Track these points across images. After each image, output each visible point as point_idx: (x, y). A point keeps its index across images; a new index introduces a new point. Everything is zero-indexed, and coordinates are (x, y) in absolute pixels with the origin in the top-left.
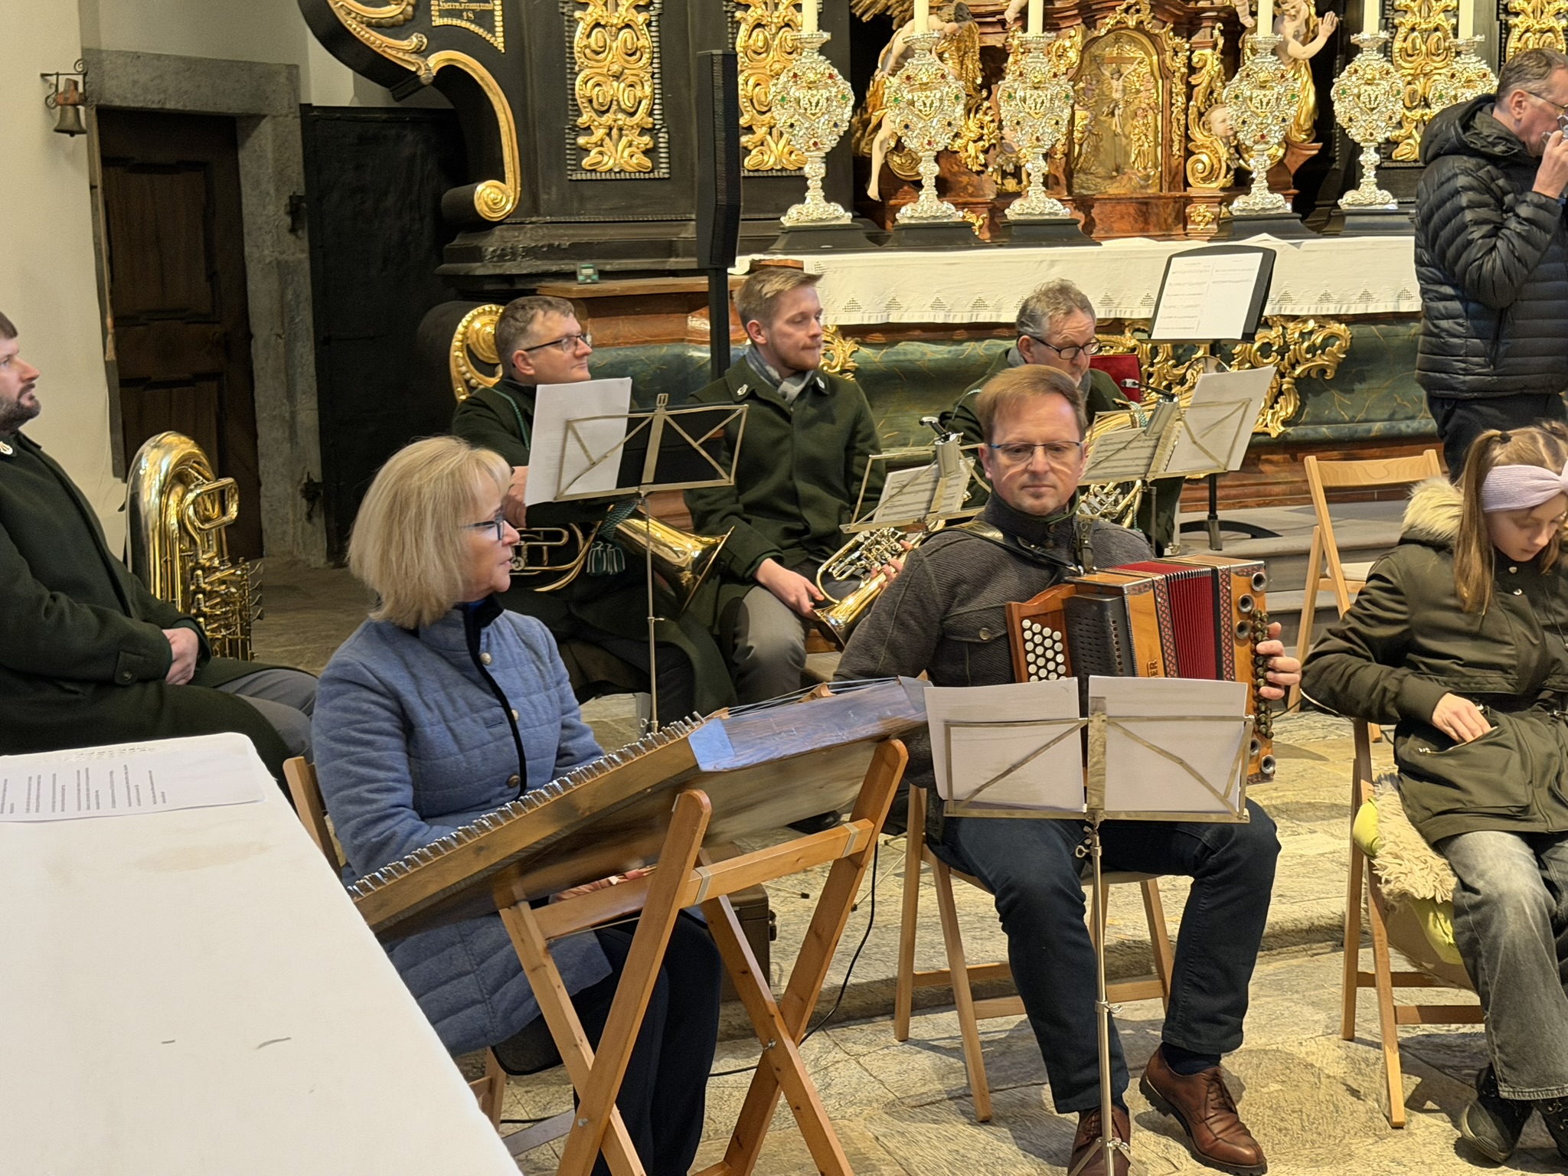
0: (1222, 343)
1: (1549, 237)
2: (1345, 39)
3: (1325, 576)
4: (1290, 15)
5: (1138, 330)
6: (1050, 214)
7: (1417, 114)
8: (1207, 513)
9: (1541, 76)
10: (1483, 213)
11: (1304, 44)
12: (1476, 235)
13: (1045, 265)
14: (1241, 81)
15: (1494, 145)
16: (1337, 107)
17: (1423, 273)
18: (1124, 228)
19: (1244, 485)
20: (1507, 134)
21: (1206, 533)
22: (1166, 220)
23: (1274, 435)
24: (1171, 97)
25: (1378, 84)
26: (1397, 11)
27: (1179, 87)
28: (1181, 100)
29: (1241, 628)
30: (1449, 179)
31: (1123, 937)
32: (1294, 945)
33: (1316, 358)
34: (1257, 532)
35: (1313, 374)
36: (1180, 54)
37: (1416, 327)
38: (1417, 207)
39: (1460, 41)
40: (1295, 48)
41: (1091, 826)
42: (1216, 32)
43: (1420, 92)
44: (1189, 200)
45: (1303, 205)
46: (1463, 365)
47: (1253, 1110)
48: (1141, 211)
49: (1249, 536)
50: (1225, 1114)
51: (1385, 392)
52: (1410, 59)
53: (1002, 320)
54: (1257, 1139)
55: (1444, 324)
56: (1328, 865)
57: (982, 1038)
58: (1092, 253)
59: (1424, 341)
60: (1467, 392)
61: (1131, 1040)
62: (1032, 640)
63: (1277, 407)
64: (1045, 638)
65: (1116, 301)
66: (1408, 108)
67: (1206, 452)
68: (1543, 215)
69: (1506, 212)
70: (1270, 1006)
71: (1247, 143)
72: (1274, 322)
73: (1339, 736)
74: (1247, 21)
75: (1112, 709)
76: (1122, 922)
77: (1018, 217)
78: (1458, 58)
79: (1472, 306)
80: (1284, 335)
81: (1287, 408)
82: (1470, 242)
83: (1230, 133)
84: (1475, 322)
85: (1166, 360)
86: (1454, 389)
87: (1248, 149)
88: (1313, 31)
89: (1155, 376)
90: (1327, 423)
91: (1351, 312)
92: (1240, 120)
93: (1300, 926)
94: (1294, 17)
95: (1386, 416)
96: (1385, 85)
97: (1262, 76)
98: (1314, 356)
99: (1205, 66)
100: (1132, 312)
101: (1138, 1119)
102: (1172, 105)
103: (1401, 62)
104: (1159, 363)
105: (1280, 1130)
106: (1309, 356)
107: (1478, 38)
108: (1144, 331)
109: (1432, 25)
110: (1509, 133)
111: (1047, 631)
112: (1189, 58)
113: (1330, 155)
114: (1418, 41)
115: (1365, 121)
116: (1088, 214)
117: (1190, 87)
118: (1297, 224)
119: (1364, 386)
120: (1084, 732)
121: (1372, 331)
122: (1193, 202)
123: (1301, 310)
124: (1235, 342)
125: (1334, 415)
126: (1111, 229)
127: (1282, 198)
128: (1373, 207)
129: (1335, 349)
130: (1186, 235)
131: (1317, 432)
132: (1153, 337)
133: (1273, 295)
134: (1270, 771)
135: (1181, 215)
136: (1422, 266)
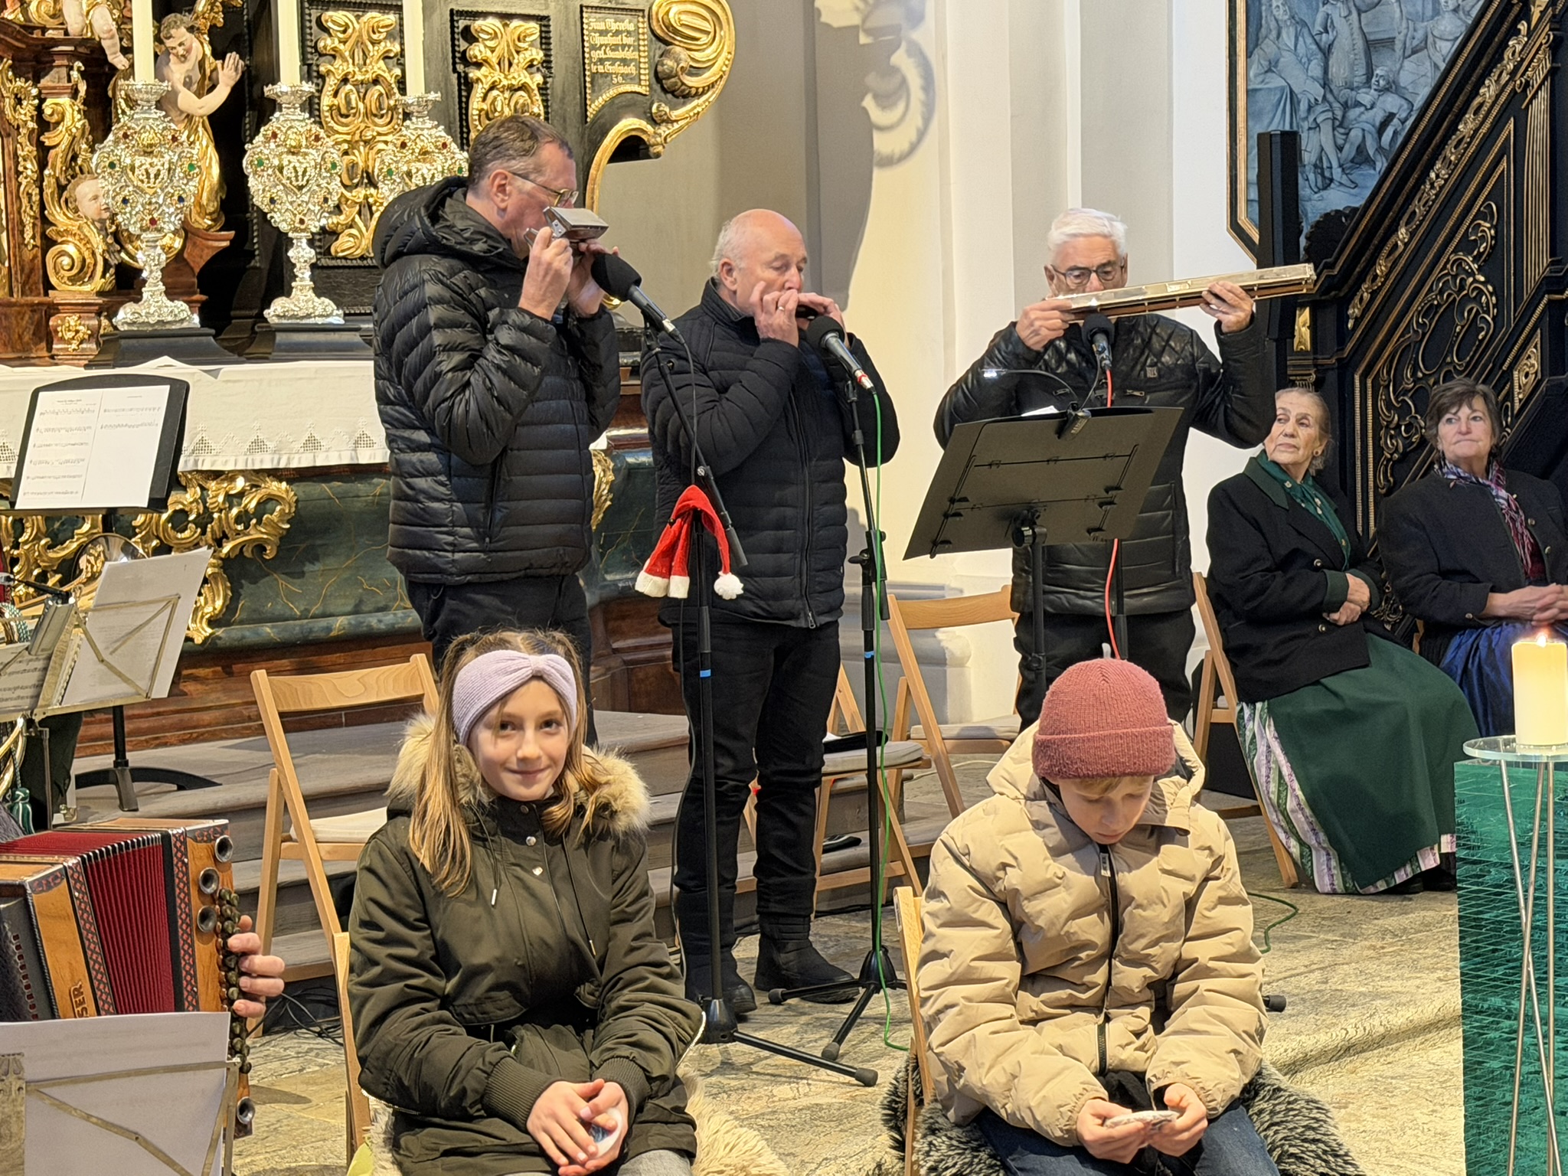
0: (120, 512)
1: (537, 370)
2: (256, 89)
3: (289, 839)
4: (177, 55)
7: (360, 194)
8: (113, 757)
9: (527, 152)
10: (458, 335)
11: (199, 95)
12: (445, 367)
14: (116, 142)
15: (472, 241)
16: (252, 182)
17: (387, 413)
19: (158, 714)
20: (487, 228)
21: (113, 787)
22: (20, 337)
23: (199, 640)
24: (17, 163)
25: (306, 154)
26: (321, 55)
27: (27, 149)
28: (30, 168)
29: (204, 917)
30: (414, 287)
33: (251, 530)
34: (185, 781)
35: (248, 553)
36: (25, 103)
37: (381, 487)
38: (376, 323)
39: (410, 98)
40: (187, 100)
42: (75, 74)
43: (361, 165)
44: (53, 309)
45: (214, 315)
46: (450, 539)
49: (175, 787)
51: (346, 575)
52: (343, 120)
55: (422, 483)
59: (396, 507)
60: (458, 575)
66: (345, 186)
67: (120, 675)
68: (529, 341)
69: (490, 332)
71: (132, 229)
72: (188, 481)
73: (322, 1066)
74: (119, 61)
75: (33, 1071)
78: (408, 123)
79: (455, 458)
80: (203, 499)
81: (214, 601)
82: (438, 376)
83: (106, 215)
85: (37, 538)
86: (442, 571)
87: (131, 238)
88: (210, 78)
89: (21, 562)
90: (271, 620)
91: (294, 465)
92: (119, 198)
94: (184, 58)
95: (349, 608)
96: (314, 155)
97: (147, 138)
98: (246, 528)
99: (63, 120)
102: (18, 173)
103: (332, 124)
104: (26, 542)
106: (240, 527)
107: (432, 96)
108: (1, 497)
109: (370, 76)
110: (489, 226)
112: (39, 109)
113: (247, 247)
114: (354, 97)
115: (291, 203)
117: (43, 151)
118: (209, 344)
119: (318, 567)
121: (323, 491)
122: (59, 312)
123: (226, 462)
124: (136, 511)
125: (279, 609)
127: (185, 306)
128: (312, 321)
129: (275, 517)
130: (52, 357)
131: (258, 634)
132: (17, 507)
133: (185, 444)
134: (247, 1119)
135: (43, 329)
136: (387, 404)
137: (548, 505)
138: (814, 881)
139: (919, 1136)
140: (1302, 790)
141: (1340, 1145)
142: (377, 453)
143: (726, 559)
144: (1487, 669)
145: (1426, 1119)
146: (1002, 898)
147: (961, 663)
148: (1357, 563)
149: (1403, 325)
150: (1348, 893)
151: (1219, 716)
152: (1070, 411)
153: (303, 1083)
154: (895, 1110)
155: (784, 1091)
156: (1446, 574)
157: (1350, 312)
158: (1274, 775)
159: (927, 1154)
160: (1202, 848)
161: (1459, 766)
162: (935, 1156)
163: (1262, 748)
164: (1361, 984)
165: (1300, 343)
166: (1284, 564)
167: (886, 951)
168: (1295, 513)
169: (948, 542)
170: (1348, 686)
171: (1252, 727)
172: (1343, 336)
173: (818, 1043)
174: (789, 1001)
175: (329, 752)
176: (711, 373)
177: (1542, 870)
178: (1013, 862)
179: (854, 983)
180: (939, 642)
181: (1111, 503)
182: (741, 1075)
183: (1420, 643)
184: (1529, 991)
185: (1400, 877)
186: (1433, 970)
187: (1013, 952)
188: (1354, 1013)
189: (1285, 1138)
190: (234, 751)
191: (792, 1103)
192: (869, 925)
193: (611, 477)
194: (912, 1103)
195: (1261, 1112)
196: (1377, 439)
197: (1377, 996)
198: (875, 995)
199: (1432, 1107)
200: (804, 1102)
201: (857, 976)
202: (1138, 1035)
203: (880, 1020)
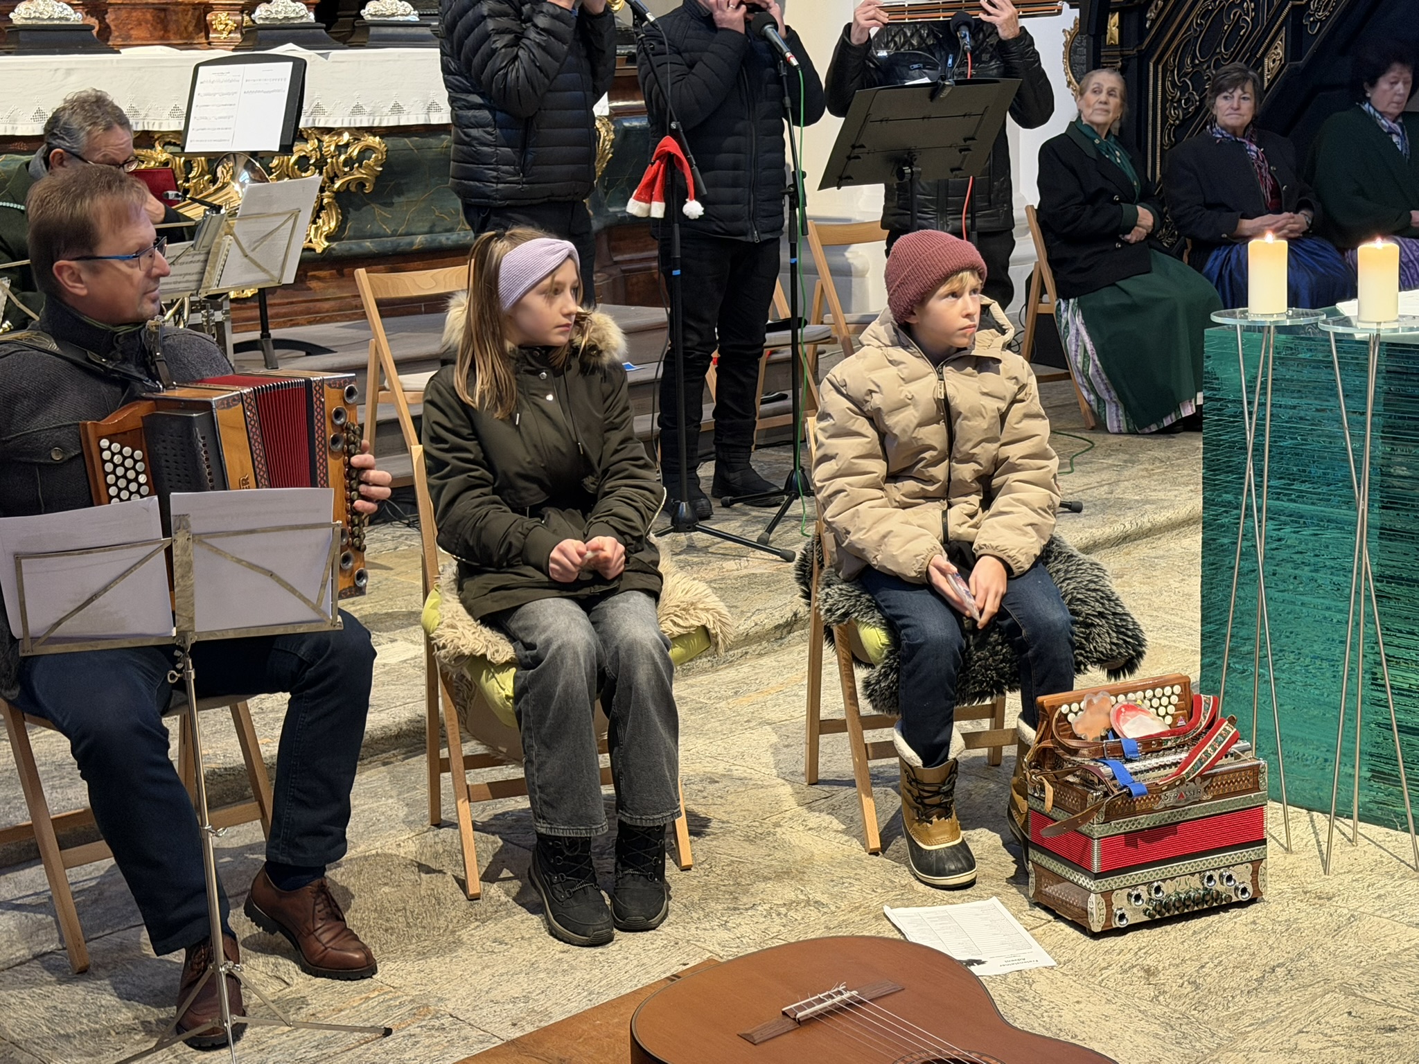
0: (260, 155)
1: (566, 47)
3: (384, 389)
5: (169, 143)
6: (60, 19)
8: (260, 332)
10: (505, 22)
12: (499, 45)
13: (60, 74)
17: (449, 81)
18: (142, 35)
19: (292, 303)
21: (260, 352)
22: (186, 28)
23: (319, 250)
29: (335, 440)
31: (214, 766)
32: (384, 751)
33: (355, 171)
34: (311, 349)
35: (353, 189)
37: (447, 140)
38: (439, 18)
41: (182, 650)
44: (209, 7)
45: (325, 14)
46: (495, 174)
47: (359, 916)
48: (158, 17)
49: (304, 353)
50: (334, 923)
51: (423, 205)
53: (18, 133)
54: (365, 942)
55: (474, 132)
56: (411, 671)
57: (73, 888)
58: (112, 61)
59: (456, 151)
60: (500, 200)
61: (231, 868)
62: (111, 461)
63: (320, 222)
64: (125, 458)
65: (143, 113)
67: (259, 266)
68: (560, 26)
69: (525, 22)
70: (367, 814)
72: (309, 135)
73: (410, 546)
75: (196, 527)
76: (211, 751)
77: (24, 22)
79: (499, 115)
80: (320, 148)
81: (329, 223)
82: (494, 51)
84: (504, 131)
85: (202, 175)
86: (488, 197)
90: (371, 237)
91: (384, 124)
93: (389, 733)
95: (426, 229)
98: (351, 169)
100: (160, 125)
101: (244, 943)
104: (194, 178)
105: (386, 930)
106: (347, 169)
108: (175, 144)
111: (127, 451)
116: (102, 20)
118: (322, 34)
119: (403, 199)
120: (169, 552)
121: (406, 144)
122: (213, 9)
123: (335, 122)
124: (272, 155)
125: (376, 229)
126: (129, 37)
127: (304, 7)
128: (395, 18)
129: (371, 162)
130: (209, 44)
131: (361, 247)
132: (186, 150)
133: (305, 107)
134: (362, 584)
135: (202, 23)
136: (449, 74)
137: (565, 150)
138: (755, 422)
139: (820, 589)
140: (1099, 360)
141: (1113, 593)
142: (443, 116)
143: (692, 190)
144: (1235, 274)
145: (1177, 585)
146: (869, 414)
147: (862, 275)
148: (1146, 198)
149: (1186, 25)
150: (1130, 433)
151: (1043, 309)
152: (940, 81)
153: (396, 557)
154: (804, 571)
155: (730, 565)
156: (1210, 206)
157: (1148, 15)
158: (1081, 351)
159: (825, 601)
160: (1011, 378)
161: (1207, 331)
162: (830, 601)
163: (1072, 331)
164: (1136, 494)
165: (1111, 38)
166: (1092, 199)
167: (803, 471)
168: (1102, 163)
169: (849, 178)
170: (1135, 286)
171: (1067, 316)
172: (1142, 33)
173: (755, 532)
174: (736, 505)
175: (412, 331)
176: (684, 55)
177: (1262, 405)
178: (876, 389)
179: (781, 493)
180: (847, 259)
181: (968, 150)
182: (701, 554)
183: (1189, 256)
184: (1249, 490)
185: (1167, 422)
186: (1187, 484)
187: (881, 453)
188: (1130, 514)
189: (1074, 588)
190: (347, 330)
191: (736, 573)
192: (792, 454)
193: (612, 136)
194: (816, 567)
195: (1058, 571)
196: (1164, 109)
197: (1147, 502)
198: (795, 501)
199: (1181, 577)
200: (744, 572)
201: (782, 488)
202: (972, 516)
203: (798, 518)
